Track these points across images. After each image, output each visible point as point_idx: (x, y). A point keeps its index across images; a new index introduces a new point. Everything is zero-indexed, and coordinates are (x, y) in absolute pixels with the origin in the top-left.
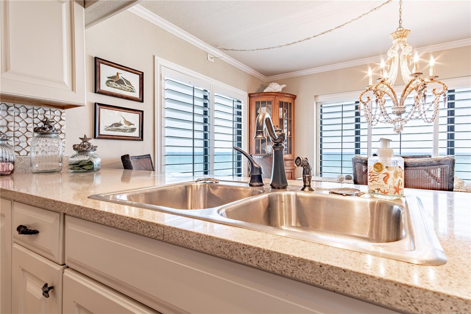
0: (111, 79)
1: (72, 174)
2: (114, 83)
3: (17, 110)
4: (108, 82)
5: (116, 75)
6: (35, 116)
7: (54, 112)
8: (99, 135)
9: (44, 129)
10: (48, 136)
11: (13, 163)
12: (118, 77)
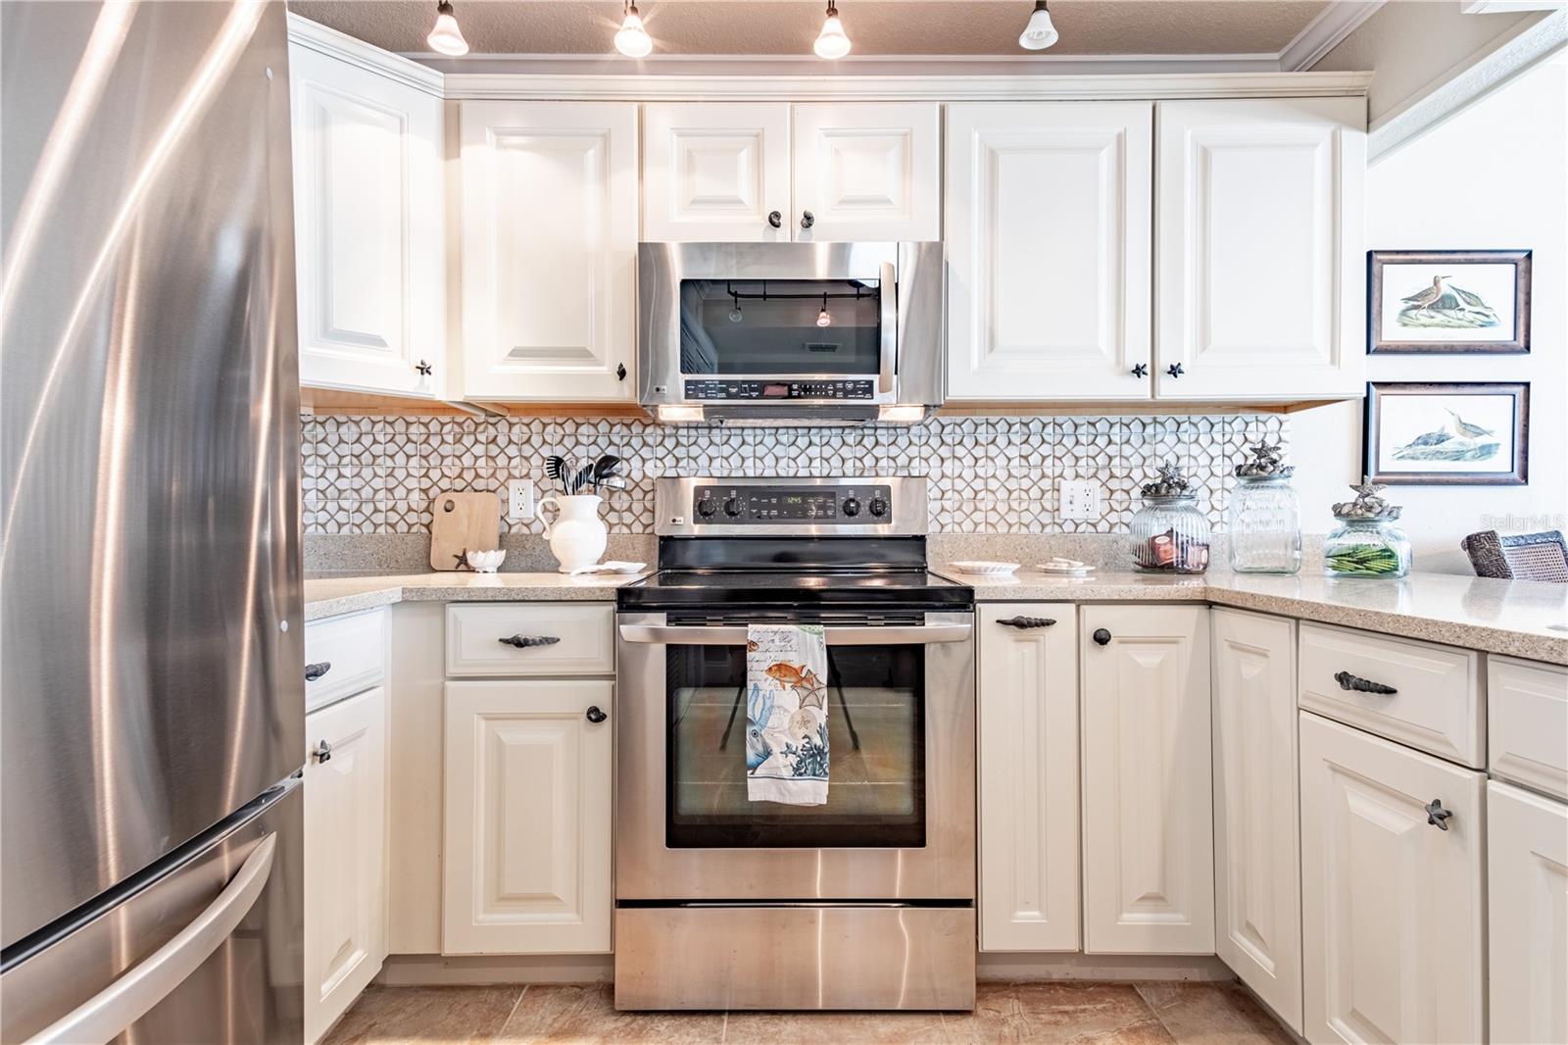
0: (1416, 302)
1: (1332, 581)
2: (1424, 312)
3: (1193, 429)
4: (1404, 313)
5: (1432, 285)
6: (1227, 438)
7: (1264, 423)
8: (1378, 473)
9: (1262, 468)
10: (1265, 484)
11: (1207, 547)
12: (1438, 290)
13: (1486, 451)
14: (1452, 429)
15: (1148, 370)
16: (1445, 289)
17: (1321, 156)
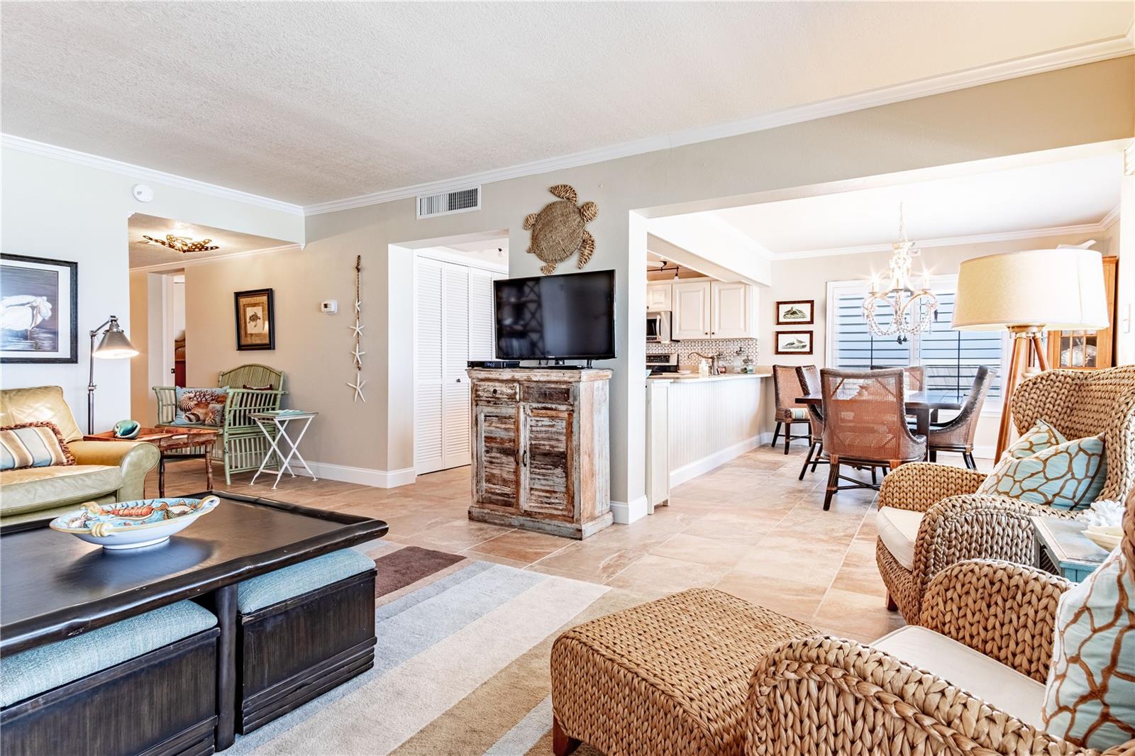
0: (788, 312)
2: (790, 315)
4: (785, 315)
8: (778, 352)
12: (792, 310)
13: (804, 346)
14: (795, 342)
15: (709, 333)
16: (794, 310)
17: (742, 290)
